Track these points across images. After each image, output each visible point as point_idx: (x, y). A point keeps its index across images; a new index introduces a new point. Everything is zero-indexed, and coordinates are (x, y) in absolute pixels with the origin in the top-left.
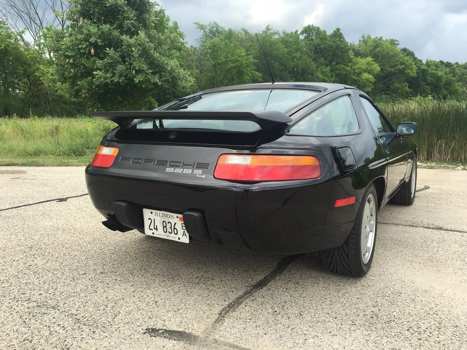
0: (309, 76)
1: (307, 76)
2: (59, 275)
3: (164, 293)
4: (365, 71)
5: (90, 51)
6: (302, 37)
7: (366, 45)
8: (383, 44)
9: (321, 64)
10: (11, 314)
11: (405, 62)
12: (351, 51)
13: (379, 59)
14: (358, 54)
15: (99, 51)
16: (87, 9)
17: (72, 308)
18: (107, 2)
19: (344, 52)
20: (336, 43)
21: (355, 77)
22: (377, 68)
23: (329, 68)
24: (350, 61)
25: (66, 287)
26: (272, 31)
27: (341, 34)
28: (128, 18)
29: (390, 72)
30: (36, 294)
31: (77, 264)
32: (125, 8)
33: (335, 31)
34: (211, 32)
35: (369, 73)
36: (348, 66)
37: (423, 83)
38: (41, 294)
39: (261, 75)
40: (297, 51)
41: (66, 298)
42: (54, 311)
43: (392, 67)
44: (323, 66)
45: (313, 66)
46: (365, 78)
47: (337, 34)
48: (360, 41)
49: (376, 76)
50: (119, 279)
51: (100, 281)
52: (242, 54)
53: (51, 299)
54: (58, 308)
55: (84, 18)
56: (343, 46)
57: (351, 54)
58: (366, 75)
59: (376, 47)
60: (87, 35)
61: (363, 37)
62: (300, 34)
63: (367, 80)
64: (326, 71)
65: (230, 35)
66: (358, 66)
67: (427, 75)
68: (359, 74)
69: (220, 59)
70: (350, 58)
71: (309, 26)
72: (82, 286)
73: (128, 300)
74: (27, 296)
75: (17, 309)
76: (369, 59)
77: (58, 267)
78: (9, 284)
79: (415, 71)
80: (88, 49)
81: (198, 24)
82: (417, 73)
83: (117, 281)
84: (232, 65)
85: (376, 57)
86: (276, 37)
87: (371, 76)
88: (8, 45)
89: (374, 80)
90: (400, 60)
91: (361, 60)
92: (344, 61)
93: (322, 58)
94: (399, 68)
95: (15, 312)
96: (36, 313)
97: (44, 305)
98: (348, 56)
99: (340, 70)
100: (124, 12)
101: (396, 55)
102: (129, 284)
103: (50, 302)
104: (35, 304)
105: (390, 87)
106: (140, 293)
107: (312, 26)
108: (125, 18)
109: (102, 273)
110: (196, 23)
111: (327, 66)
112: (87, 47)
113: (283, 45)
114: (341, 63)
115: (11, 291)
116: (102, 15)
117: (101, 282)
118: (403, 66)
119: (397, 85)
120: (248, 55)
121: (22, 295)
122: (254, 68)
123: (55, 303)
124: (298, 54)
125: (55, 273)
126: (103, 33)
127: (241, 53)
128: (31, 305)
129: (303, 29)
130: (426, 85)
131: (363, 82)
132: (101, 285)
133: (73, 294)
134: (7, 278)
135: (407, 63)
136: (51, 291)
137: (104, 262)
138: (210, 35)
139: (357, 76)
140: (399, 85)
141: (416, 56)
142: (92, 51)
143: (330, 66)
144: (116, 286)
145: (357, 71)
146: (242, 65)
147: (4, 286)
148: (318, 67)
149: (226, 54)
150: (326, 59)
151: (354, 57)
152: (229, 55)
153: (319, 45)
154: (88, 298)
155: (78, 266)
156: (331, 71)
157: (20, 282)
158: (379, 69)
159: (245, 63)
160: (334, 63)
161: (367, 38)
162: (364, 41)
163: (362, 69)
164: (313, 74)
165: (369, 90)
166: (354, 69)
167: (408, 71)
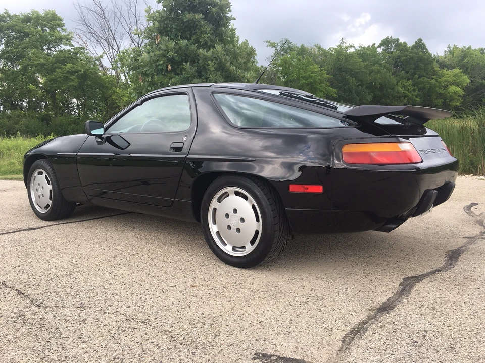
0: (389, 90)
1: (387, 90)
2: (147, 287)
3: (267, 311)
4: (452, 84)
5: (167, 66)
6: (380, 50)
7: (453, 56)
8: (472, 54)
9: (402, 78)
10: (99, 327)
12: (435, 63)
13: (469, 70)
14: (443, 65)
15: (176, 67)
16: (165, 26)
17: (165, 324)
18: (184, 18)
19: (428, 64)
20: (418, 54)
21: (441, 91)
22: (466, 79)
23: (410, 82)
24: (435, 73)
25: (156, 300)
26: (347, 45)
27: (424, 45)
28: (205, 33)
29: (482, 84)
30: (123, 306)
31: (165, 275)
32: (202, 23)
33: (416, 42)
34: (282, 49)
35: (457, 85)
36: (432, 79)
38: (129, 307)
39: (336, 90)
40: (374, 64)
41: (158, 312)
42: (145, 326)
43: (484, 78)
44: (404, 80)
45: (393, 80)
46: (453, 91)
47: (420, 45)
48: (445, 52)
49: (465, 89)
50: (213, 294)
51: (192, 294)
52: (316, 70)
53: (141, 312)
54: (150, 323)
55: (162, 36)
56: (426, 57)
57: (436, 66)
58: (453, 88)
59: (465, 57)
60: (165, 51)
61: (449, 47)
62: (378, 47)
63: (455, 93)
64: (408, 85)
65: (302, 51)
66: (444, 79)
68: (446, 87)
69: (293, 76)
70: (434, 71)
71: (388, 38)
72: (173, 299)
73: (228, 318)
74: (114, 307)
75: (105, 322)
76: (457, 70)
77: (145, 278)
78: (95, 294)
80: (165, 65)
81: (269, 42)
83: (211, 296)
84: (304, 81)
85: (465, 69)
86: (352, 50)
87: (459, 89)
88: (88, 70)
89: (463, 93)
91: (448, 72)
92: (427, 74)
93: (403, 72)
95: (102, 325)
96: (126, 327)
97: (133, 319)
98: (433, 68)
99: (423, 83)
100: (201, 26)
102: (226, 299)
103: (140, 315)
104: (124, 317)
106: (239, 310)
107: (391, 38)
108: (201, 32)
109: (193, 286)
110: (267, 42)
111: (408, 80)
112: (164, 63)
113: (360, 58)
114: (424, 76)
115: (97, 302)
116: (179, 31)
117: (193, 296)
120: (322, 70)
121: (109, 307)
122: (328, 84)
123: (146, 317)
124: (376, 67)
125: (142, 284)
126: (180, 48)
127: (315, 68)
128: (119, 318)
129: (380, 42)
131: (451, 96)
132: (193, 299)
133: (165, 308)
134: (92, 288)
136: (140, 303)
137: (194, 275)
138: (282, 53)
139: (444, 90)
142: (170, 67)
143: (412, 79)
144: (212, 302)
145: (443, 84)
146: (315, 81)
147: (89, 296)
148: (398, 81)
149: (298, 71)
150: (407, 72)
151: (439, 69)
152: (302, 71)
153: (399, 57)
154: (182, 313)
155: (166, 278)
156: (414, 85)
157: (106, 293)
158: (468, 81)
159: (319, 79)
160: (417, 76)
161: (453, 49)
162: (450, 52)
163: (448, 82)
164: (393, 89)
165: (458, 104)
166: (440, 82)
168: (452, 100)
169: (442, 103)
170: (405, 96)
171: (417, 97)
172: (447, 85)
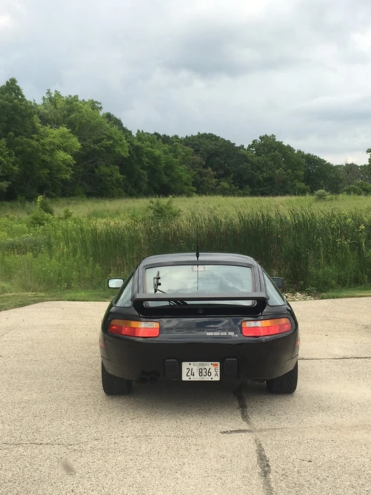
4: (59, 148)
7: (55, 107)
8: (81, 108)
11: (112, 136)
12: (35, 116)
13: (77, 129)
14: (45, 121)
19: (26, 117)
20: (12, 102)
21: (47, 158)
22: (76, 143)
23: (3, 141)
24: (35, 131)
27: (18, 88)
29: (94, 150)
33: (7, 83)
35: (65, 150)
36: (32, 138)
37: (138, 167)
43: (96, 142)
46: (61, 159)
47: (12, 87)
48: (44, 98)
49: (75, 155)
56: (22, 107)
57: (36, 121)
58: (61, 155)
59: (71, 111)
61: (49, 93)
63: (64, 162)
66: (48, 140)
67: (142, 155)
68: (51, 152)
70: (34, 128)
76: (64, 129)
79: (127, 149)
82: (129, 152)
85: (70, 125)
87: (69, 156)
89: (75, 162)
90: (105, 132)
91: (52, 130)
92: (25, 131)
94: (107, 145)
98: (33, 124)
99: (22, 144)
101: (100, 125)
105: (94, 172)
114: (21, 135)
118: (111, 142)
119: (104, 169)
130: (141, 168)
131: (58, 166)
135: (116, 138)
139: (49, 155)
140: (107, 170)
141: (124, 126)
143: (5, 137)
145: (47, 148)
151: (40, 125)
156: (8, 146)
158: (79, 145)
160: (11, 133)
161: (55, 96)
162: (50, 99)
163: (54, 144)
165: (68, 176)
166: (43, 145)
167: (118, 149)
168: (59, 170)
169: (48, 174)
171: (14, 165)
172: (53, 150)
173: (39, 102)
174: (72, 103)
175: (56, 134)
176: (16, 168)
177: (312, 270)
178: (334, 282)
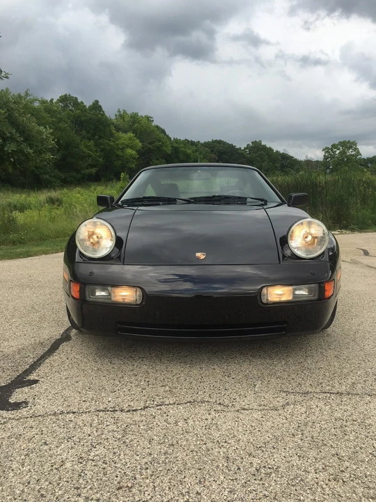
0: (74, 149)
4: (128, 146)
6: (58, 106)
7: (124, 121)
8: (141, 120)
9: (84, 138)
11: (161, 139)
12: (112, 126)
13: (138, 135)
14: (118, 129)
19: (106, 126)
20: (97, 116)
21: (119, 153)
22: (138, 143)
23: (92, 143)
24: (112, 135)
26: (32, 97)
27: (100, 107)
29: (149, 149)
33: (93, 103)
35: (132, 148)
36: (110, 140)
43: (151, 143)
44: (86, 140)
45: (78, 139)
46: (129, 154)
47: (96, 106)
48: (116, 115)
49: (138, 152)
56: (104, 120)
57: (112, 128)
58: (129, 151)
59: (134, 123)
61: (119, 111)
62: (57, 103)
63: (131, 155)
64: (91, 146)
66: (120, 141)
67: (179, 153)
70: (111, 133)
71: (66, 95)
76: (131, 134)
79: (170, 149)
85: (134, 132)
86: (36, 104)
87: (134, 152)
89: (138, 156)
90: (156, 137)
91: (123, 135)
92: (106, 135)
93: (84, 132)
94: (157, 145)
98: (111, 130)
99: (104, 144)
107: (69, 95)
111: (90, 140)
114: (103, 138)
118: (160, 143)
119: (156, 162)
129: (58, 98)
131: (127, 158)
135: (163, 140)
139: (122, 152)
140: (158, 162)
141: (167, 134)
143: (93, 140)
145: (120, 147)
148: (81, 141)
150: (88, 132)
151: (115, 132)
153: (80, 117)
156: (96, 145)
158: (140, 144)
160: (97, 137)
161: (123, 113)
162: (120, 115)
163: (124, 144)
164: (78, 148)
165: (134, 166)
166: (117, 145)
167: (164, 148)
168: (128, 162)
169: (121, 164)
170: (90, 156)
172: (124, 148)
173: (113, 117)
174: (135, 118)
175: (125, 137)
176: (101, 160)
177: (353, 212)
178: (370, 222)
